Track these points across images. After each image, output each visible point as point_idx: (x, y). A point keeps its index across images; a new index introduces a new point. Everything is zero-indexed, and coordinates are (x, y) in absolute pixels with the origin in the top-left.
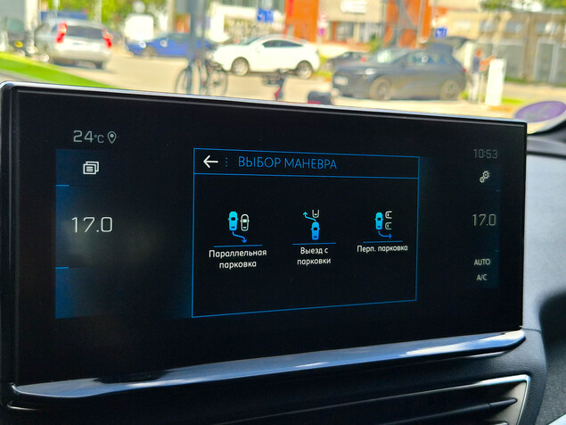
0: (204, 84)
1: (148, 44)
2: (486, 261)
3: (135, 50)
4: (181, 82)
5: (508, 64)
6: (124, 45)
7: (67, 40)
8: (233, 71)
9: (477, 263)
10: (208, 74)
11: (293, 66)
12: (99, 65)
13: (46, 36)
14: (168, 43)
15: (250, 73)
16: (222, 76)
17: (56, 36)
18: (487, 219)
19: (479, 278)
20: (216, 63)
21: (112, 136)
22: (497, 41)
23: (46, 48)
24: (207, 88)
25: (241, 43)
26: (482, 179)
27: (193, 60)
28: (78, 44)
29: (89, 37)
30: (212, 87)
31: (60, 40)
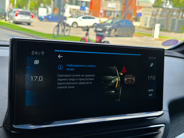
0: (63, 31)
1: (45, 17)
2: (152, 90)
3: (41, 19)
4: (55, 30)
5: (161, 25)
6: (37, 18)
7: (18, 15)
8: (72, 26)
9: (149, 90)
10: (64, 27)
11: (92, 25)
12: (29, 24)
13: (12, 14)
14: (51, 17)
15: (78, 27)
16: (69, 28)
17: (15, 14)
18: (152, 77)
19: (150, 95)
20: (67, 24)
21: (43, 53)
22: (158, 17)
23: (12, 18)
24: (64, 32)
25: (75, 17)
26: (151, 66)
27: (60, 23)
28: (22, 17)
29: (26, 15)
30: (65, 31)
31: (16, 15)
